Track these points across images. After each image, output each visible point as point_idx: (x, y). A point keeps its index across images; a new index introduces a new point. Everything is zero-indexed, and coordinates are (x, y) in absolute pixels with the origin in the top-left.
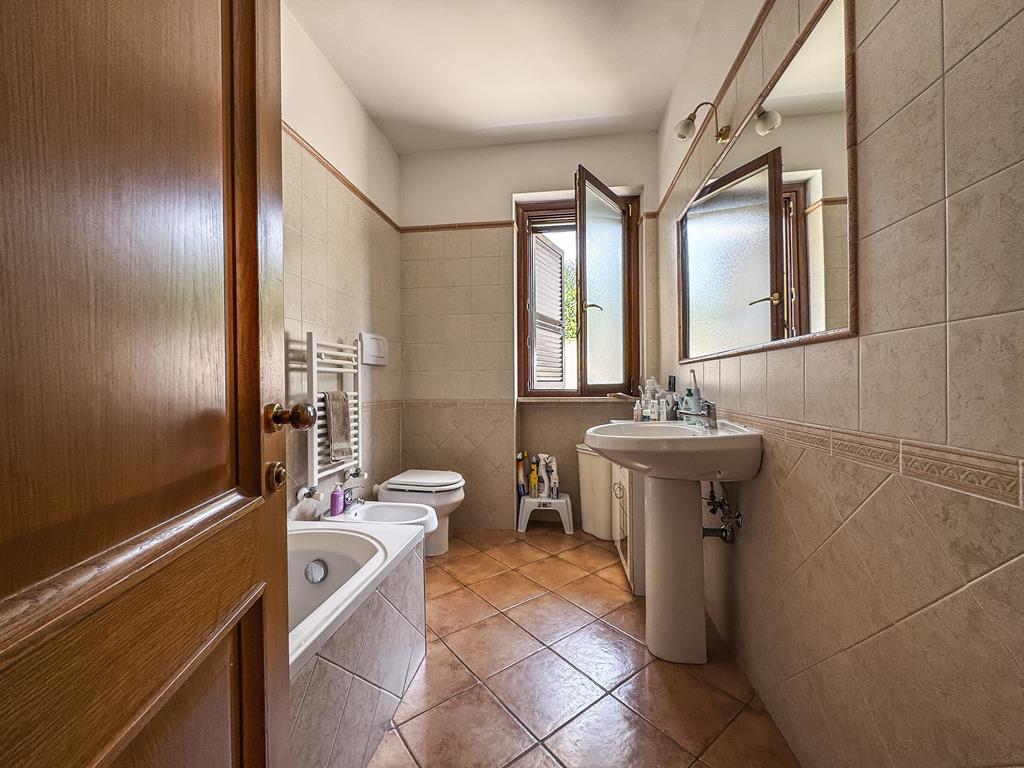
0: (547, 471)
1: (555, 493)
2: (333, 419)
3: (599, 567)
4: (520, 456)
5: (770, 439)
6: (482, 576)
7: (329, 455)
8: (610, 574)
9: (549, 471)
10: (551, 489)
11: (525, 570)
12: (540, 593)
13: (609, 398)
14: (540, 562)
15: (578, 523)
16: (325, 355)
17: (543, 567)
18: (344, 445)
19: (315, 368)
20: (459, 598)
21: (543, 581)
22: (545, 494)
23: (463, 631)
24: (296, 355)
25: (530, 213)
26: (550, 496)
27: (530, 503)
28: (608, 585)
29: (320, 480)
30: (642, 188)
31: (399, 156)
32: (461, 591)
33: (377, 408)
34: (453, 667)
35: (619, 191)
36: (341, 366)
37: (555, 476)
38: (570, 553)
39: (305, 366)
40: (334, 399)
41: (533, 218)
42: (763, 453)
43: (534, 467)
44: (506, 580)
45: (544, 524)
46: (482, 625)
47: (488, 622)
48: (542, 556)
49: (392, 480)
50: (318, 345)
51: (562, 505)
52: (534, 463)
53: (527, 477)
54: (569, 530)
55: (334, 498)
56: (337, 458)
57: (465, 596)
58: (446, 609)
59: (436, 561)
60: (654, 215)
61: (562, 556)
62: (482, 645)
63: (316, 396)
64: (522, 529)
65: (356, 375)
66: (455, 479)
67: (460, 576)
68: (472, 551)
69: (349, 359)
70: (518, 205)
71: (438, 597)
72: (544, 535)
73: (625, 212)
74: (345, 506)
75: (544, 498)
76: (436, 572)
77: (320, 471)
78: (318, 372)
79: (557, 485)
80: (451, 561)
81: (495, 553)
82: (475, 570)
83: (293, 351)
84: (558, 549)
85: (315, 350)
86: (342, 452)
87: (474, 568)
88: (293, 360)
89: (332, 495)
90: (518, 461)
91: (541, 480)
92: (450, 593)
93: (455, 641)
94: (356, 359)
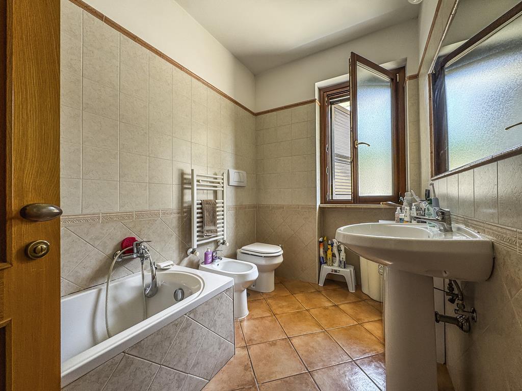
0: (339, 250)
1: (343, 264)
2: (206, 214)
3: (366, 320)
4: (321, 239)
5: (502, 247)
6: (286, 310)
7: (203, 232)
8: (372, 326)
9: (339, 251)
10: (340, 262)
11: (314, 312)
12: (318, 330)
13: (382, 205)
14: (326, 308)
15: (358, 285)
16: (202, 181)
17: (327, 312)
18: (212, 228)
19: (195, 188)
20: (267, 322)
21: (323, 322)
22: (336, 264)
23: (262, 344)
24: (187, 181)
25: (328, 93)
26: (340, 266)
27: (327, 269)
28: (369, 335)
29: (198, 246)
30: (406, 60)
31: (255, 75)
32: (270, 318)
33: (239, 209)
34: (246, 368)
35: (388, 66)
36: (216, 187)
37: (343, 254)
38: (347, 305)
39: (190, 187)
40: (207, 204)
41: (330, 96)
42: (494, 258)
43: (330, 247)
44: (300, 315)
45: (335, 283)
46: (273, 344)
47: (278, 343)
48: (328, 304)
49: (243, 248)
50: (197, 176)
51: (347, 273)
52: (329, 245)
53: (325, 252)
54: (352, 289)
55: (206, 255)
56: (208, 234)
57: (271, 321)
58: (257, 328)
59: (264, 296)
60: (416, 77)
61: (342, 307)
62: (268, 358)
63: (196, 202)
64: (321, 284)
65: (223, 191)
66: (277, 250)
67: (274, 307)
68: (287, 293)
69: (219, 183)
70: (320, 89)
71: (257, 318)
72: (334, 290)
73: (393, 80)
74: (213, 260)
75: (336, 267)
76: (262, 303)
77: (198, 241)
78: (197, 189)
79: (344, 260)
80: (273, 298)
81: (299, 297)
82: (283, 306)
83: (186, 179)
84: (340, 302)
85: (195, 179)
86: (211, 231)
87: (284, 304)
88: (186, 184)
89: (205, 254)
90: (320, 242)
91: (334, 255)
92: (264, 317)
93: (255, 350)
94: (223, 183)
